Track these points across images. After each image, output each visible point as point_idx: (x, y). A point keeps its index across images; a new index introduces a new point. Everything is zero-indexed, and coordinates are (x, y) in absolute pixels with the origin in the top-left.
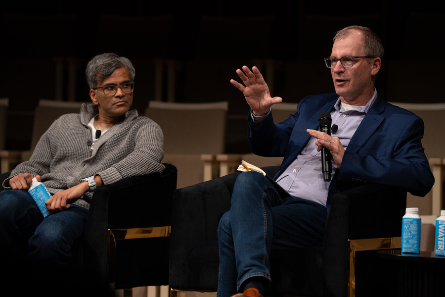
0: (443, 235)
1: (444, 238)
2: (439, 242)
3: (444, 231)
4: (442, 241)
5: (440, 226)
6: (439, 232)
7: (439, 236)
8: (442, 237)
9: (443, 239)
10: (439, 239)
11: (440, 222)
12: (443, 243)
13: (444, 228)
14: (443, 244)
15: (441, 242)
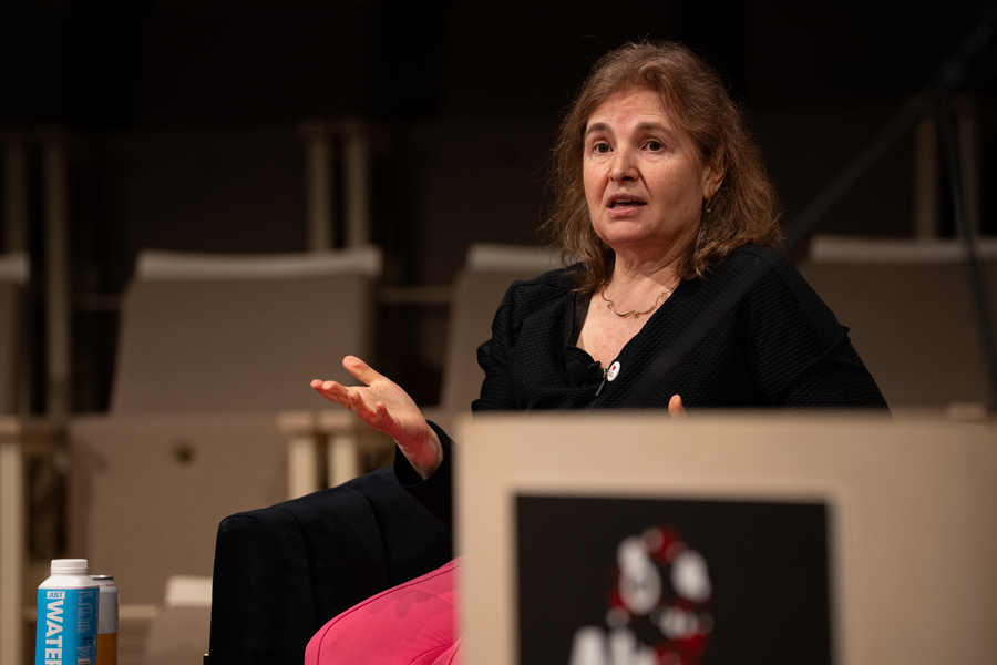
0: (60, 629)
1: (60, 638)
2: (48, 651)
3: (61, 620)
4: (55, 646)
5: (50, 606)
6: (48, 623)
7: (48, 634)
8: (55, 637)
9: (59, 641)
10: (48, 642)
11: (49, 593)
12: (60, 652)
13: (61, 611)
14: (60, 656)
15: (53, 651)
